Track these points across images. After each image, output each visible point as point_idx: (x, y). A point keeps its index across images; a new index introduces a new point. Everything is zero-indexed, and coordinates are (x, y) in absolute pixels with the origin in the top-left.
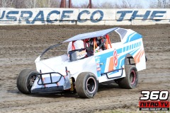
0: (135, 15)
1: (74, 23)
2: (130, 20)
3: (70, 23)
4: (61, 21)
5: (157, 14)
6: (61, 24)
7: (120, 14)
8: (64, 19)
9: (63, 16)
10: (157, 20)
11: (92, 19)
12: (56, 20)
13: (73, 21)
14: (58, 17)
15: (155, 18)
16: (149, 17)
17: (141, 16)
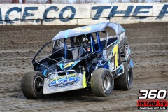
0: (114, 11)
1: (40, 23)
2: (109, 18)
3: (35, 23)
4: (23, 20)
5: (141, 10)
6: (23, 24)
7: (96, 11)
8: (27, 18)
9: (26, 14)
10: (141, 17)
11: (61, 18)
12: (17, 20)
13: (37, 20)
14: (19, 15)
15: (139, 15)
16: (131, 14)
17: (121, 12)
